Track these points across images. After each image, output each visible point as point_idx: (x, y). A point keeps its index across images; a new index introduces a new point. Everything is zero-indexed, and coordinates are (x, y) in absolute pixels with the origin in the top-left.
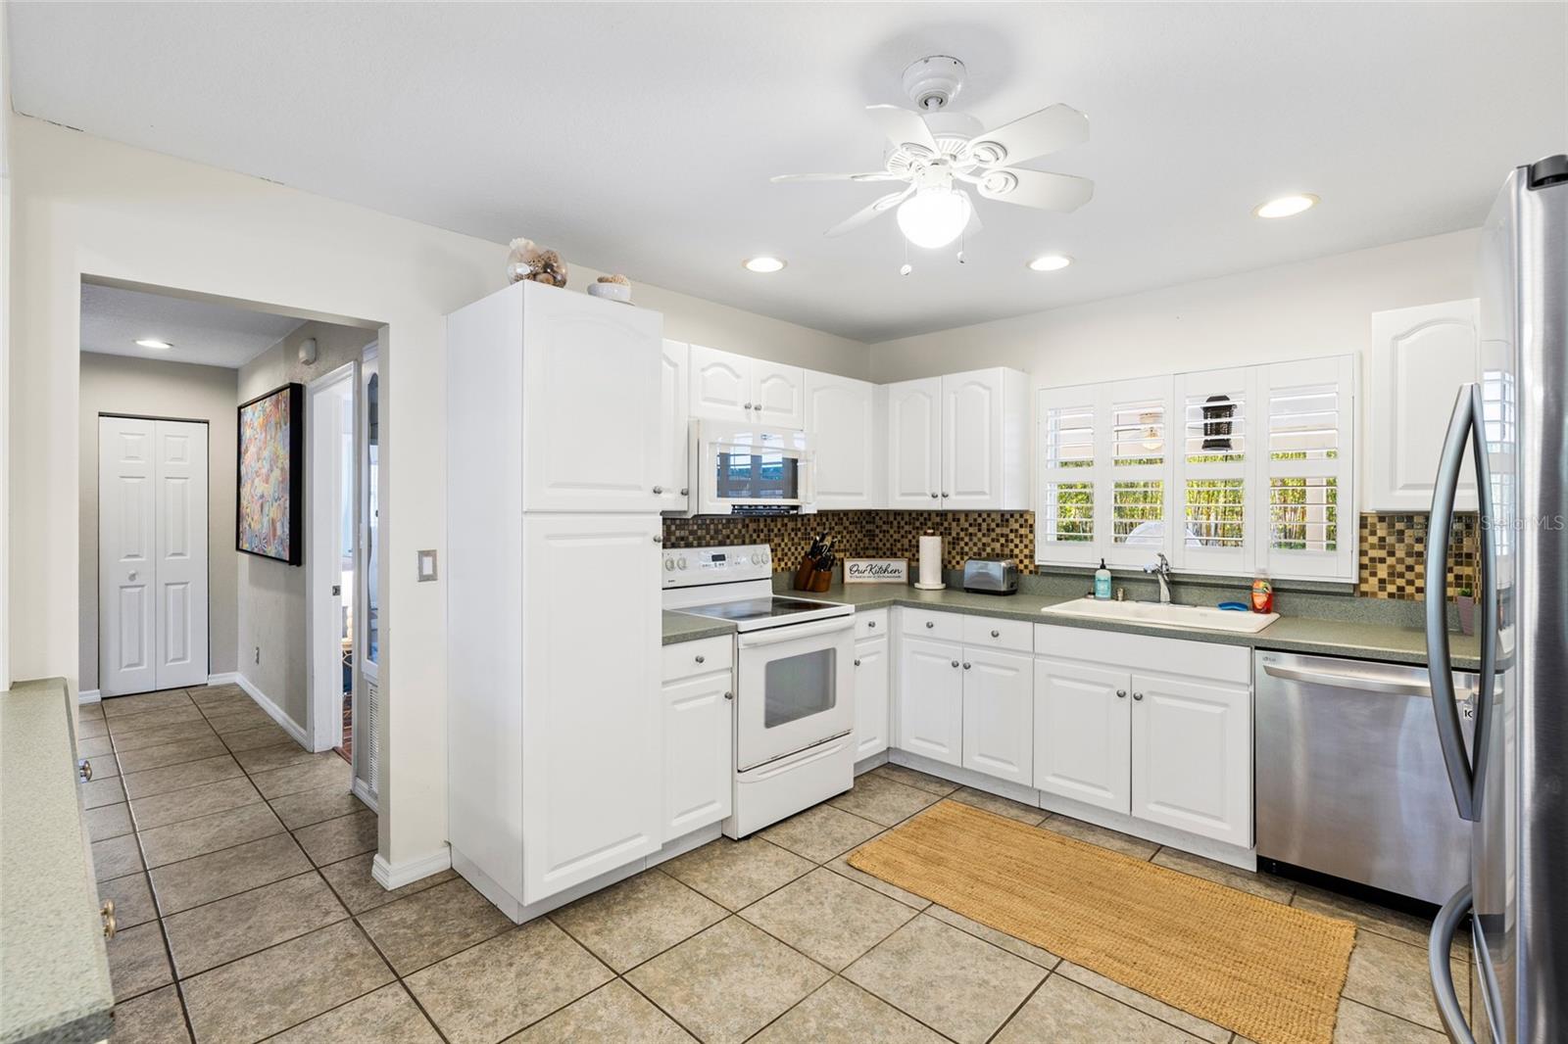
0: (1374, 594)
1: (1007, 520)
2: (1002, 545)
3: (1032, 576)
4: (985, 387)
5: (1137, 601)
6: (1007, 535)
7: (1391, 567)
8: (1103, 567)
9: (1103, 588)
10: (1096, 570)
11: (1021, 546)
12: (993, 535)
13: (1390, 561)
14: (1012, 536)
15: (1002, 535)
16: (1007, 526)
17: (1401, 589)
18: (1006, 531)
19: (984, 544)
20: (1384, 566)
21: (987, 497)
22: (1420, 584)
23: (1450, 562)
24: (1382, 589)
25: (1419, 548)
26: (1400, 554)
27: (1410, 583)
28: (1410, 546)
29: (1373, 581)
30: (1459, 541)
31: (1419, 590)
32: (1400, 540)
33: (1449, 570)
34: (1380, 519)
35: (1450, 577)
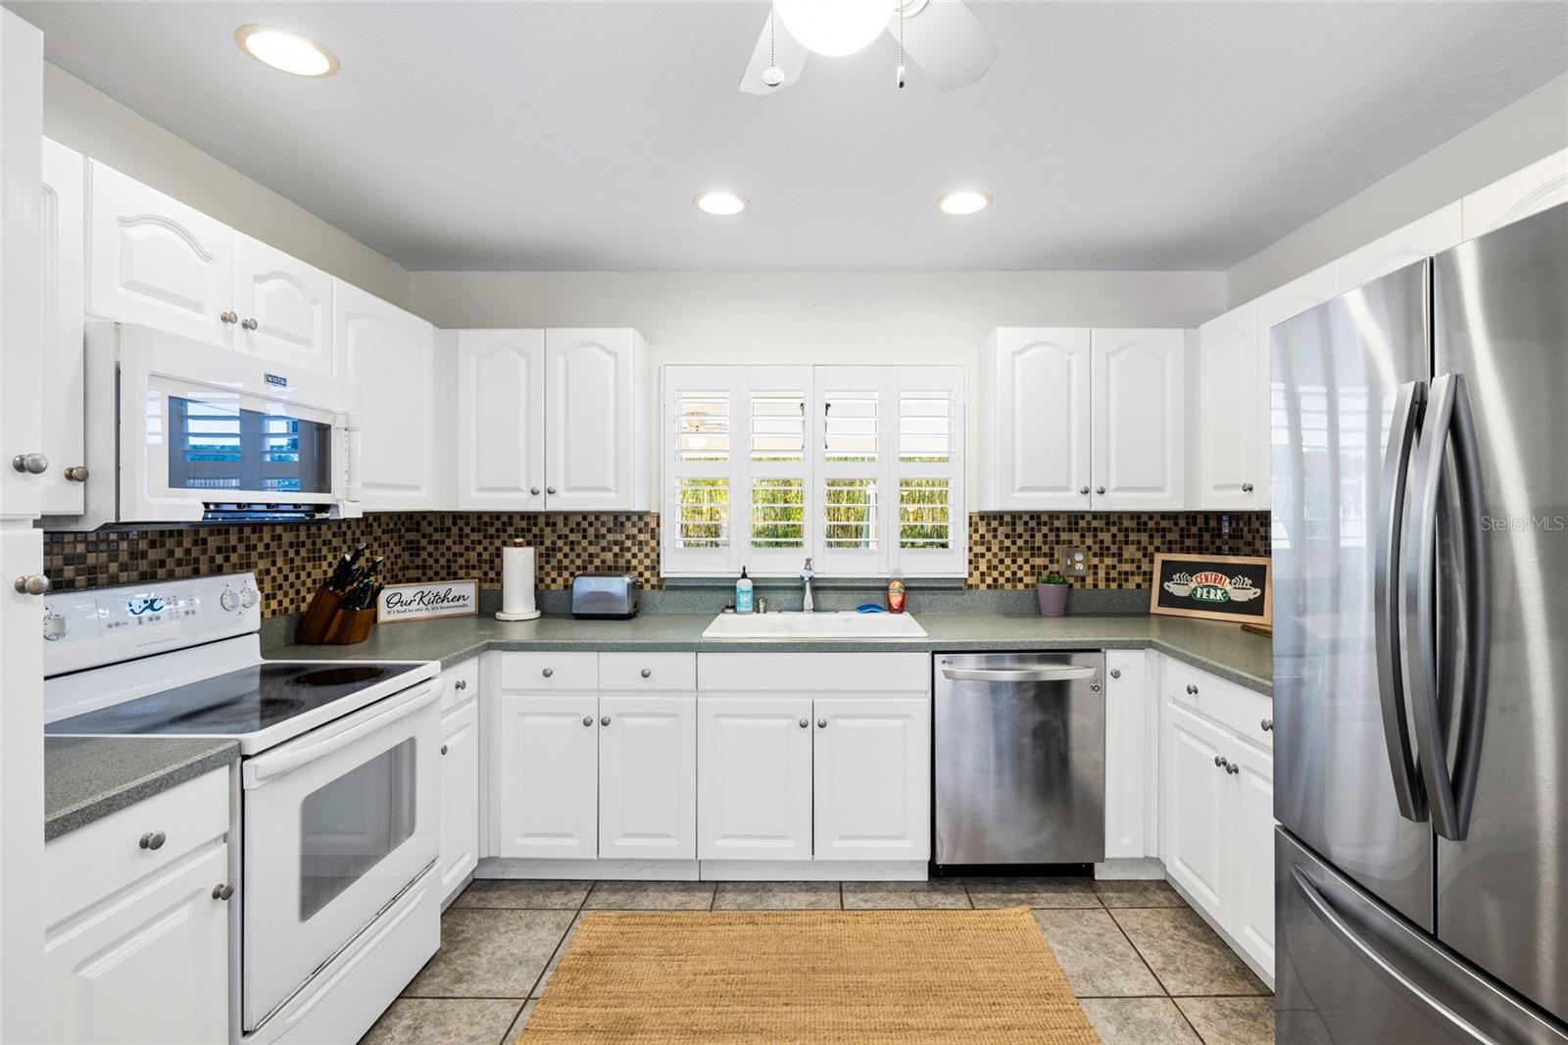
0: (977, 587)
1: (622, 524)
2: (616, 555)
3: (656, 592)
4: (609, 353)
5: (779, 611)
6: (623, 543)
7: (989, 561)
8: (744, 576)
9: (745, 600)
10: (737, 579)
11: (641, 556)
12: (603, 543)
13: (989, 555)
14: (628, 543)
15: (616, 543)
16: (622, 532)
17: (995, 580)
18: (621, 537)
19: (591, 555)
20: (984, 560)
21: (612, 495)
22: (1008, 574)
23: (1027, 554)
24: (983, 581)
25: (1008, 543)
26: (995, 548)
27: (1002, 574)
28: (1001, 542)
29: (977, 574)
30: (1033, 536)
31: (1008, 580)
32: (995, 537)
33: (1026, 561)
34: (982, 518)
35: (1027, 567)
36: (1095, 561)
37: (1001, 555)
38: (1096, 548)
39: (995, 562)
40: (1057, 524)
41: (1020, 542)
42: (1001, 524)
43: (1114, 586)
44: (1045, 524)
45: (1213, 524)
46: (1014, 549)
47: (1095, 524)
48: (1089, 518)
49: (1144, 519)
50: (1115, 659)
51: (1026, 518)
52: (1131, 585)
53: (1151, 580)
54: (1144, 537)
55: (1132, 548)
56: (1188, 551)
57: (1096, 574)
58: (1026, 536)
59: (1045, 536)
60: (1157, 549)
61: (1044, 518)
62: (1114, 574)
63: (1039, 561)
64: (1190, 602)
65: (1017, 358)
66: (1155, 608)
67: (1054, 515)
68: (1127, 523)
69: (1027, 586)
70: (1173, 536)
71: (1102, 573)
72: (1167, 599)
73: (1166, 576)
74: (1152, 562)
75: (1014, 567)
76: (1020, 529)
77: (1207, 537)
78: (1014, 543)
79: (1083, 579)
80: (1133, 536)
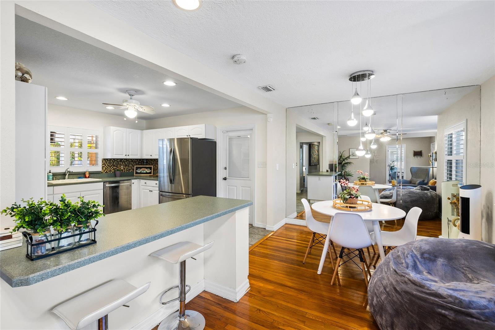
0: (103, 173)
5: (59, 179)
7: (105, 168)
8: (50, 172)
13: (105, 167)
17: (107, 171)
22: (109, 170)
23: (112, 166)
24: (104, 171)
25: (109, 164)
26: (107, 165)
27: (108, 170)
28: (108, 164)
29: (103, 170)
30: (114, 163)
31: (109, 171)
32: (107, 163)
33: (112, 168)
34: (104, 160)
35: (113, 169)
36: (125, 167)
37: (108, 166)
38: (125, 165)
39: (107, 168)
40: (118, 161)
41: (111, 164)
42: (108, 161)
43: (128, 171)
44: (116, 161)
45: (143, 161)
46: (110, 165)
47: (125, 161)
48: (124, 160)
49: (133, 160)
50: (133, 181)
51: (112, 160)
52: (131, 171)
53: (134, 170)
54: (133, 163)
55: (131, 165)
56: (139, 165)
57: (125, 169)
58: (113, 163)
59: (116, 163)
60: (135, 165)
61: (116, 160)
62: (128, 169)
63: (115, 167)
64: (141, 173)
65: (114, 132)
66: (135, 174)
67: (117, 159)
68: (130, 161)
69: (113, 172)
70: (137, 163)
71: (126, 169)
72: (137, 173)
73: (136, 169)
74: (134, 167)
75: (110, 169)
76: (111, 162)
77: (142, 163)
78: (110, 164)
79: (123, 170)
80: (131, 163)
